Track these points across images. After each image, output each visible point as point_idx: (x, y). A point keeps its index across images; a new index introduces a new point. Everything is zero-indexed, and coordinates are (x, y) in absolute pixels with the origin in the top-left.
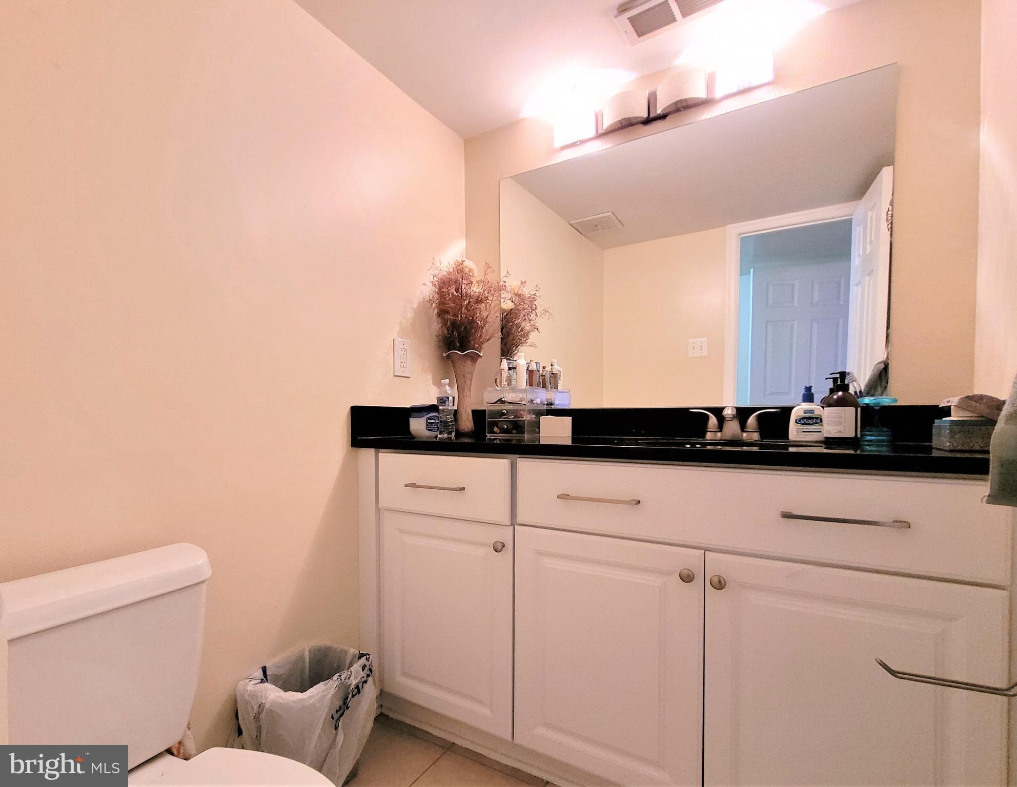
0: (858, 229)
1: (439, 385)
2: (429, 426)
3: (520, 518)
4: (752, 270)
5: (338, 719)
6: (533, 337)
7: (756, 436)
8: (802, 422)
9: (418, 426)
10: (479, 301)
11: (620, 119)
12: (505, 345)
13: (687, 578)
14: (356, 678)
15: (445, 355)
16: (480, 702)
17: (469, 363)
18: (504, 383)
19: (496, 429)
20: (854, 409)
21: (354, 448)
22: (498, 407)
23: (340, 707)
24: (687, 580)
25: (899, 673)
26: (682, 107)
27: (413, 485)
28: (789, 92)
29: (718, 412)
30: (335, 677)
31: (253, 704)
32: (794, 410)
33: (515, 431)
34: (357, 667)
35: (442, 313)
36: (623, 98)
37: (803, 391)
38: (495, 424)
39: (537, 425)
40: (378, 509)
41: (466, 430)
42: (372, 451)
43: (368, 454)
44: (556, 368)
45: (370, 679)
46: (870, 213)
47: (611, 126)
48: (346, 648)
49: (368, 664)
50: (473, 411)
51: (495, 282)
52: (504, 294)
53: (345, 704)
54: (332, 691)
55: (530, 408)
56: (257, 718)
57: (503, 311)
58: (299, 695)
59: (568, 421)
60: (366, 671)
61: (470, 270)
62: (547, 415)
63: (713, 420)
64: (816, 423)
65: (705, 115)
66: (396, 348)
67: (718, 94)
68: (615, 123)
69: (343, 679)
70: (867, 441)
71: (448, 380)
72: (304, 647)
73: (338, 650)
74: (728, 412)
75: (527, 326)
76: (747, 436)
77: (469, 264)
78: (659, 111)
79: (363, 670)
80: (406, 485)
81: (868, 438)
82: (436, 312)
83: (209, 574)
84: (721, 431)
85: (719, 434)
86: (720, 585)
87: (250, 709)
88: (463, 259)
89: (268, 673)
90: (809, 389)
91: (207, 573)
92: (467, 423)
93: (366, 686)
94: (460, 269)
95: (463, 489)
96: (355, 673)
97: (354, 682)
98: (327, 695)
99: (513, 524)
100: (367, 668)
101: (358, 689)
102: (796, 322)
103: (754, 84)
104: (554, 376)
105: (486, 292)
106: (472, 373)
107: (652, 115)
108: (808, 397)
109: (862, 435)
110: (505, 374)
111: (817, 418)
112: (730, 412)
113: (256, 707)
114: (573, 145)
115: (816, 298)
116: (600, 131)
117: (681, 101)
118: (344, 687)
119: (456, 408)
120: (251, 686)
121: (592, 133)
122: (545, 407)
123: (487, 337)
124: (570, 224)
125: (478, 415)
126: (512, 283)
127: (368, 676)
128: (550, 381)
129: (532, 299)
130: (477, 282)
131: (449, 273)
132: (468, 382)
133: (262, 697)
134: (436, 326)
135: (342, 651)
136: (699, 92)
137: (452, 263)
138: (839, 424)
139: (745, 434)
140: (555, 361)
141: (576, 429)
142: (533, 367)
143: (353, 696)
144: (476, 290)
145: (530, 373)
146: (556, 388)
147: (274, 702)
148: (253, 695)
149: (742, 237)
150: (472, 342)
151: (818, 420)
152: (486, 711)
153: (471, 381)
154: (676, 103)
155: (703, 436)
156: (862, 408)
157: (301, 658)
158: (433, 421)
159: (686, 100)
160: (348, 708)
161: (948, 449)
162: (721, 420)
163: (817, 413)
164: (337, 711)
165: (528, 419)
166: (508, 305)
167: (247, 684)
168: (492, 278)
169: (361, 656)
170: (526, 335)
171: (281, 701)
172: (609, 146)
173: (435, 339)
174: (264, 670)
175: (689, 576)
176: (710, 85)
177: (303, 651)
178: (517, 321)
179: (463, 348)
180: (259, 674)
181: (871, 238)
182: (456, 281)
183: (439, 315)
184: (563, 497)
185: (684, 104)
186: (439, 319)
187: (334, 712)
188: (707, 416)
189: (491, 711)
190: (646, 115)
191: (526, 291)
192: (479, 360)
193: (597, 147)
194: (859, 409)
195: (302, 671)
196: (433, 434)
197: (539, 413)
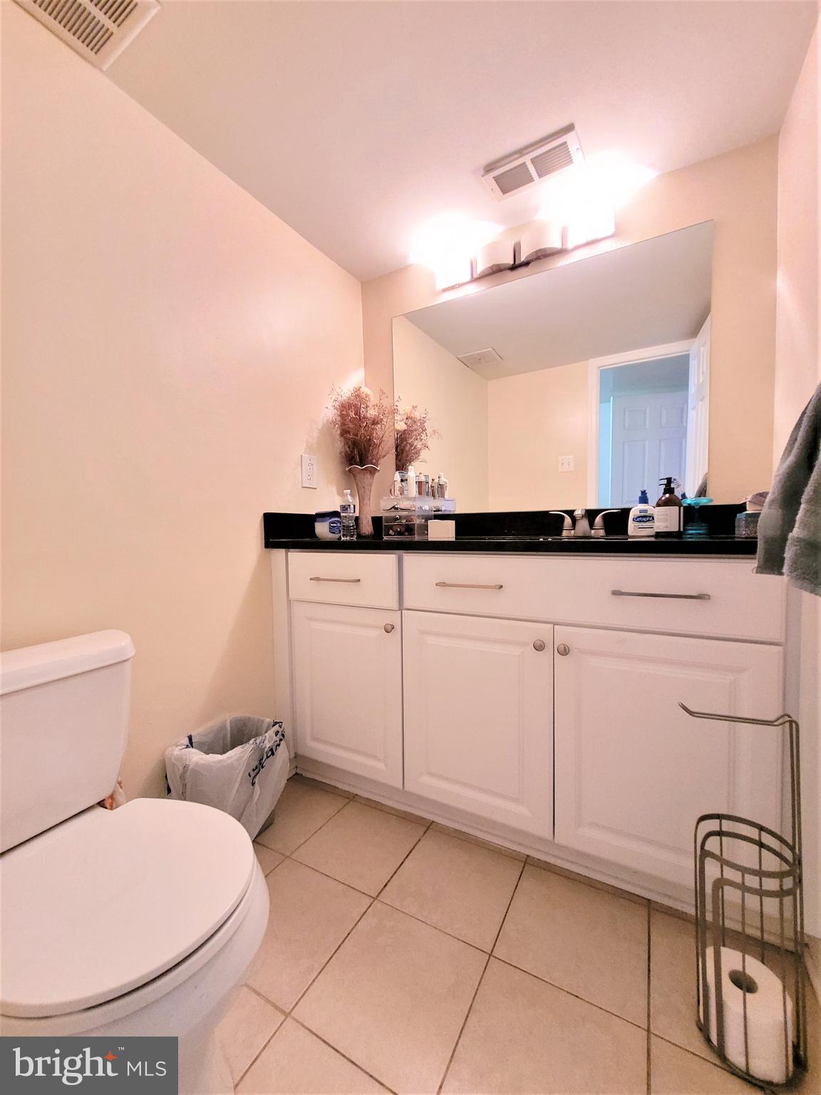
0: (694, 362)
1: (342, 495)
2: (332, 530)
3: (406, 605)
4: (612, 398)
5: (255, 777)
6: (424, 454)
7: (602, 533)
8: (638, 520)
9: (322, 529)
10: (375, 422)
11: (490, 265)
12: (400, 461)
13: (539, 647)
14: (269, 742)
15: (347, 469)
16: (374, 757)
17: (368, 476)
18: (397, 492)
19: (391, 532)
20: (677, 508)
21: (268, 549)
22: (393, 514)
23: (256, 767)
24: (538, 648)
25: (695, 713)
26: (542, 256)
27: (317, 579)
28: (628, 243)
29: (570, 513)
30: (251, 742)
31: (179, 766)
32: (631, 511)
33: (407, 534)
34: (271, 732)
35: (344, 432)
36: (493, 247)
37: (640, 495)
38: (391, 527)
39: (426, 527)
40: (289, 601)
41: (367, 533)
42: (283, 551)
43: (279, 554)
44: (443, 480)
45: (282, 742)
46: (702, 349)
47: (483, 271)
48: (262, 718)
49: (280, 730)
50: (372, 518)
51: (388, 406)
52: (397, 417)
53: (260, 764)
54: (248, 754)
55: (419, 514)
56: (183, 777)
57: (398, 432)
58: (219, 757)
59: (452, 524)
60: (279, 736)
61: (367, 396)
62: (435, 519)
63: (568, 520)
64: (649, 520)
65: (561, 262)
66: (303, 464)
67: (570, 245)
68: (486, 269)
69: (258, 742)
70: (689, 534)
71: (349, 491)
72: (226, 718)
73: (256, 720)
74: (578, 513)
75: (418, 444)
76: (595, 533)
77: (365, 390)
78: (523, 259)
79: (276, 735)
80: (311, 579)
81: (690, 532)
82: (339, 432)
83: (133, 654)
84: (574, 529)
85: (573, 532)
86: (565, 651)
87: (176, 770)
88: (360, 385)
89: (193, 741)
90: (644, 493)
91: (131, 653)
92: (367, 528)
93: (280, 749)
94: (357, 394)
95: (359, 580)
96: (269, 739)
97: (268, 745)
98: (244, 756)
99: (401, 608)
100: (280, 733)
101: (272, 751)
102: (647, 442)
103: (599, 236)
104: (441, 487)
105: (381, 415)
106: (371, 485)
107: (517, 263)
108: (644, 499)
109: (684, 529)
110: (398, 484)
111: (650, 517)
112: (580, 513)
113: (181, 768)
114: (453, 288)
115: (664, 421)
116: (475, 276)
117: (540, 250)
118: (259, 749)
119: (357, 514)
120: (177, 751)
121: (468, 278)
122: (433, 513)
123: (383, 454)
124: (458, 359)
125: (377, 521)
126: (404, 407)
127: (281, 740)
128: (437, 491)
129: (423, 421)
130: (373, 406)
131: (349, 398)
132: (368, 493)
133: (186, 759)
134: (339, 445)
135: (258, 721)
136: (554, 243)
137: (351, 389)
138: (666, 520)
139: (593, 531)
140: (442, 474)
141: (459, 531)
142: (423, 479)
143: (268, 757)
144: (372, 413)
145: (420, 484)
146: (443, 496)
147: (197, 763)
148: (179, 759)
149: (601, 370)
150: (370, 458)
151: (650, 518)
152: (380, 765)
153: (370, 491)
154: (537, 252)
155: (560, 534)
156: (684, 507)
157: (223, 727)
158: (335, 525)
159: (544, 250)
160: (263, 767)
161: (744, 536)
162: (574, 520)
163: (649, 513)
164: (254, 770)
165: (418, 522)
166: (401, 426)
167: (174, 750)
168: (386, 403)
169: (276, 723)
170: (418, 453)
171: (203, 762)
172: (483, 288)
173: (339, 455)
174: (190, 738)
175: (541, 646)
176: (564, 238)
177: (226, 721)
178: (410, 441)
179: (362, 464)
180: (186, 741)
181: (703, 370)
182: (355, 406)
183: (342, 435)
184: (442, 584)
185: (544, 253)
186: (342, 439)
187: (251, 770)
188: (563, 517)
189: (386, 765)
190: (512, 262)
191: (417, 415)
192: (377, 474)
193: (473, 290)
194: (682, 508)
195: (224, 738)
196: (337, 536)
197: (427, 518)
